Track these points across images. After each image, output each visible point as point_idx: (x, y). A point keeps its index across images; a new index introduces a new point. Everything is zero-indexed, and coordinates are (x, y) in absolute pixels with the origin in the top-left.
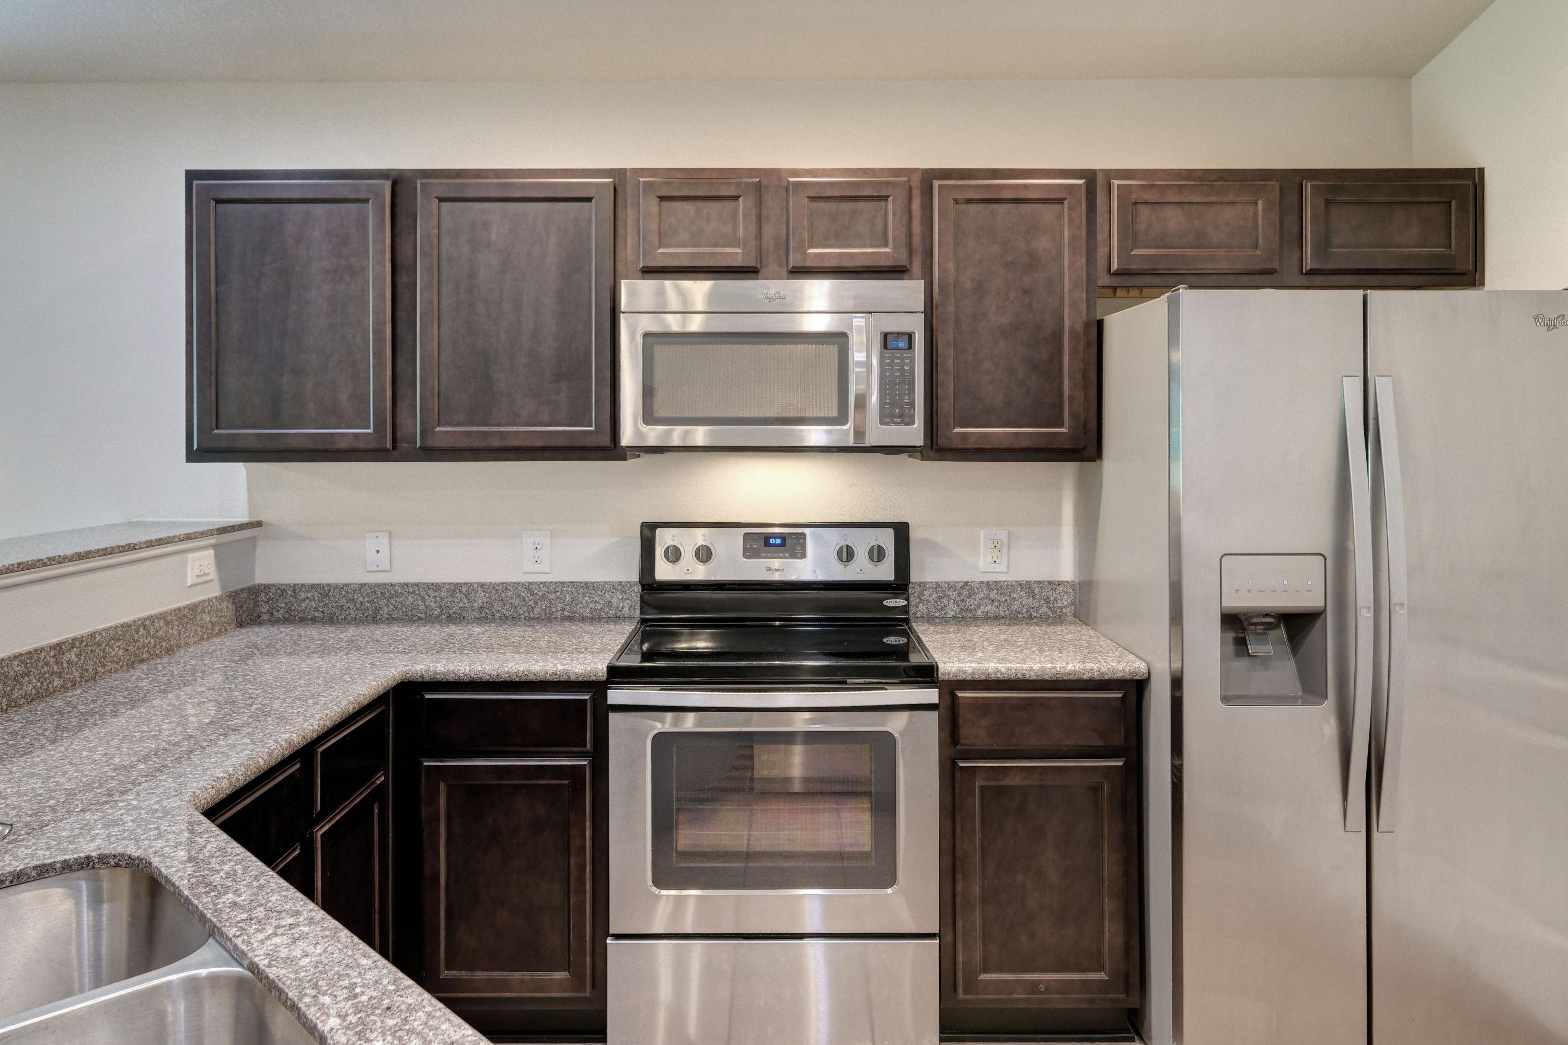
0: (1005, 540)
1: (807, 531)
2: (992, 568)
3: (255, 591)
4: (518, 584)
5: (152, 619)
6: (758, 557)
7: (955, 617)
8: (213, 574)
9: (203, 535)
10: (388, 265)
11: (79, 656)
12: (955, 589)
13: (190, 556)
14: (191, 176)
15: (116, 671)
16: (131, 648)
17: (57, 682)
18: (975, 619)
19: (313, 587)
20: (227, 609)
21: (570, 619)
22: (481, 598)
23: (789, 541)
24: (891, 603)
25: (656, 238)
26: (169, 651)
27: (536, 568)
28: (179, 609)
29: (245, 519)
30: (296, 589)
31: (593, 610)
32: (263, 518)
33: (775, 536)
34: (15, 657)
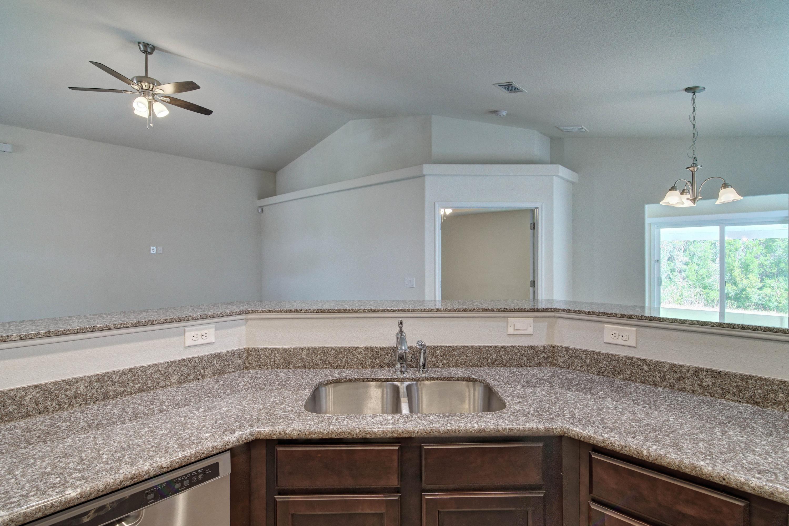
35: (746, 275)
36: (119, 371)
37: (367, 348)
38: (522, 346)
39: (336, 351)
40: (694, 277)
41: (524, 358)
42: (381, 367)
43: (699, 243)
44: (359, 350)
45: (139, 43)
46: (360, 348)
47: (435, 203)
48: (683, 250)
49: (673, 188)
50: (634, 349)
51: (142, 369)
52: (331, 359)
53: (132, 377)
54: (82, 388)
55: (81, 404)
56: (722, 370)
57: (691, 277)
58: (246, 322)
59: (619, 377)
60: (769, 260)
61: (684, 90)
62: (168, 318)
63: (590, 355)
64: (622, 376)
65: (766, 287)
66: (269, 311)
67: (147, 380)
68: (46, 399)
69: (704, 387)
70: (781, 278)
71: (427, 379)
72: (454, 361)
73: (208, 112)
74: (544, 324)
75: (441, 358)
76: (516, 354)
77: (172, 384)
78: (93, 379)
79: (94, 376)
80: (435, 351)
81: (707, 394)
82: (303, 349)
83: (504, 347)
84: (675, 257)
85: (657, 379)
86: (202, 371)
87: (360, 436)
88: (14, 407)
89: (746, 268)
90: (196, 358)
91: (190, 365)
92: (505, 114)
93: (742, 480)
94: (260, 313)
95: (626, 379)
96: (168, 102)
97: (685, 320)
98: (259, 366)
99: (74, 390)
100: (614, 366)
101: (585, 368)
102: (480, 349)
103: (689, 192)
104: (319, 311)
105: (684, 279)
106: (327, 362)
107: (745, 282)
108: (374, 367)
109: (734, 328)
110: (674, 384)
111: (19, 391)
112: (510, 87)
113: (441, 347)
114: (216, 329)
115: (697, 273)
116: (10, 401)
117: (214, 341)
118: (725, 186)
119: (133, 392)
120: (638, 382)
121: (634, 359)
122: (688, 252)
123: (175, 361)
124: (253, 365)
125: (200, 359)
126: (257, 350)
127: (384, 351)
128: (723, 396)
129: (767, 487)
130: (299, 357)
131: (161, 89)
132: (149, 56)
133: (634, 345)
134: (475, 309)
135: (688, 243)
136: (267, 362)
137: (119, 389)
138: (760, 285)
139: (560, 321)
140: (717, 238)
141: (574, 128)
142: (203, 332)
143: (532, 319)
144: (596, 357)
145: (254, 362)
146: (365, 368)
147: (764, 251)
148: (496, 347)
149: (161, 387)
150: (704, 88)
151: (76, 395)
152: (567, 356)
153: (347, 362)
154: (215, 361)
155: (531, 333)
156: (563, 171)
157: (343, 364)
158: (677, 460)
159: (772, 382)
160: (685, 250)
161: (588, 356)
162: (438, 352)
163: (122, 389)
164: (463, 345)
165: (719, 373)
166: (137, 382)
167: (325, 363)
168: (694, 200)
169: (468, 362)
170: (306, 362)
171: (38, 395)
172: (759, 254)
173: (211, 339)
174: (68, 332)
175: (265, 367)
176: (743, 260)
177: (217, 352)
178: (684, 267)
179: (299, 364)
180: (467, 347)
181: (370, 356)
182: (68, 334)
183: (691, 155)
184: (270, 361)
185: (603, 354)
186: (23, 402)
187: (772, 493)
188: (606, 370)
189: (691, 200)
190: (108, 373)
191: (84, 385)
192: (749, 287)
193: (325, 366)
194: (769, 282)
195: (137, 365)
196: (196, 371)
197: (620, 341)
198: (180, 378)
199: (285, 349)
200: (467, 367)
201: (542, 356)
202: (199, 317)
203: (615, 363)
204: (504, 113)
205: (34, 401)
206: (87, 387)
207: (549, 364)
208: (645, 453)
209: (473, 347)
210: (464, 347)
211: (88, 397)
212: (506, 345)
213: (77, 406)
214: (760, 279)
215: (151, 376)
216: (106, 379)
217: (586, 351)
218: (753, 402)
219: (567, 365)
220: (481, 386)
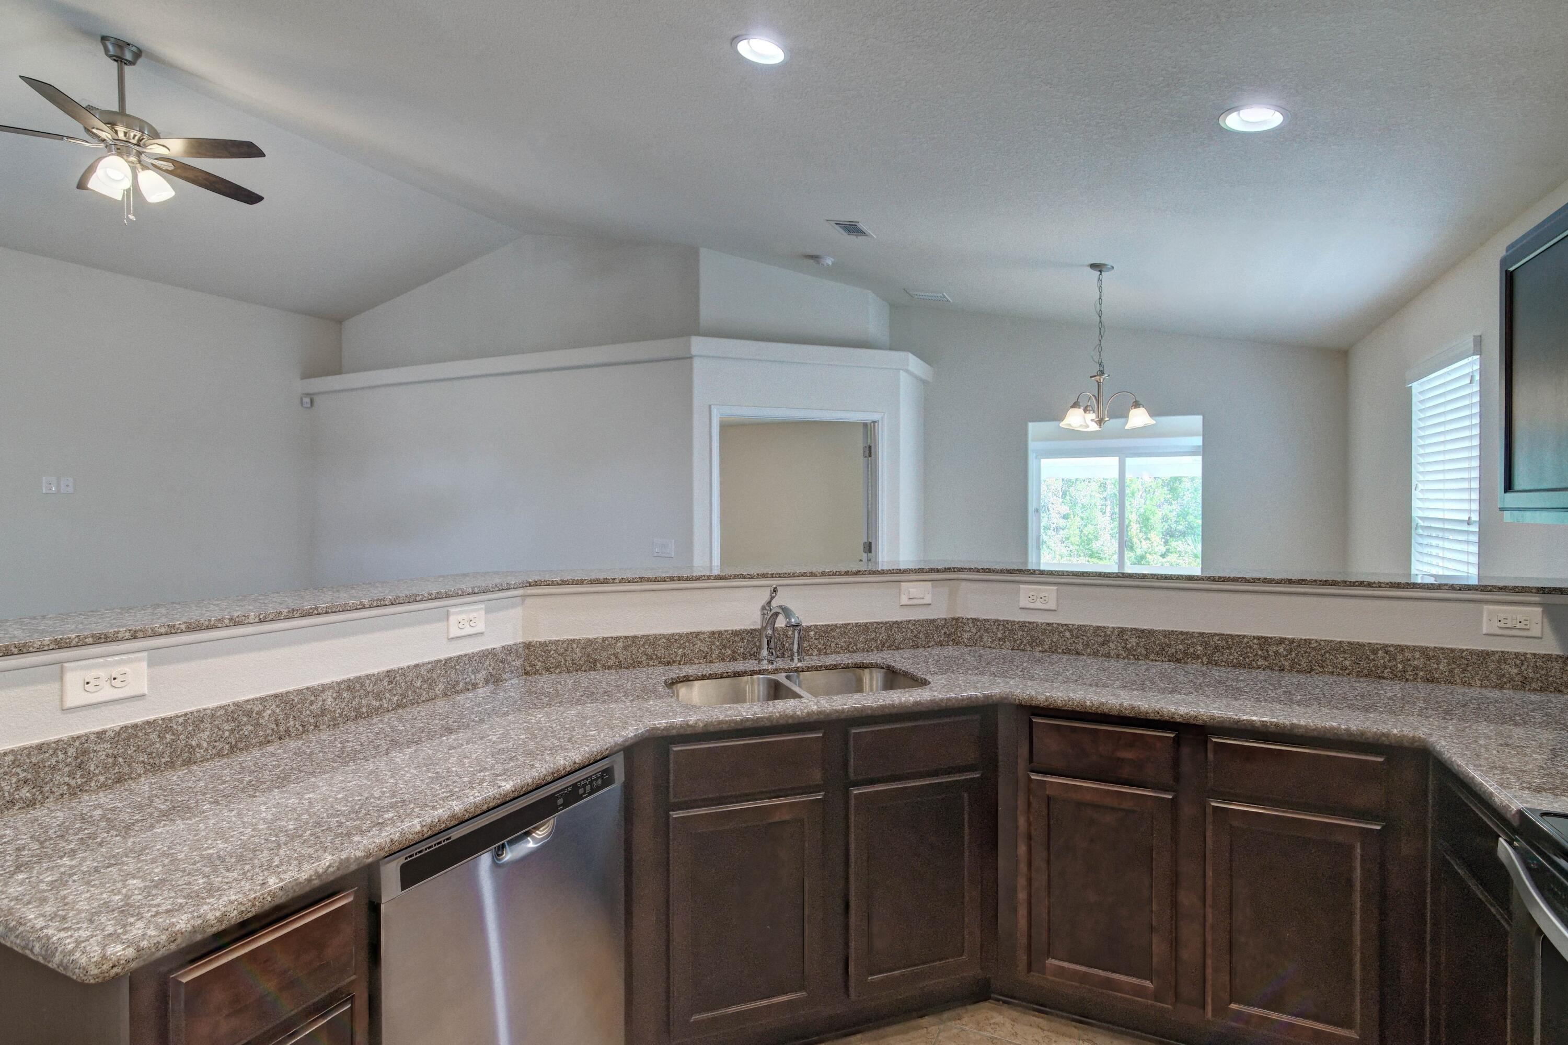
35: (1146, 533)
36: (373, 675)
37: (713, 633)
38: (919, 621)
39: (668, 639)
40: (1078, 538)
41: (921, 636)
42: (735, 660)
43: (1083, 483)
44: (701, 637)
45: (104, 39)
46: (703, 633)
47: (710, 407)
48: (1061, 494)
49: (1076, 405)
50: (1053, 613)
51: (400, 671)
52: (661, 652)
53: (389, 684)
54: (329, 702)
55: (329, 726)
56: (1146, 628)
57: (1072, 539)
58: (523, 601)
59: (1037, 649)
60: (1172, 511)
61: (1088, 266)
62: (434, 592)
63: (1003, 625)
64: (1040, 649)
65: (1171, 553)
66: (563, 581)
67: (407, 691)
68: (287, 717)
69: (1128, 650)
70: (1189, 539)
71: (809, 669)
72: (833, 645)
73: (251, 198)
74: (944, 589)
75: (816, 642)
76: (912, 631)
77: (436, 697)
78: (343, 686)
79: (344, 681)
80: (808, 632)
81: (1132, 657)
82: (617, 639)
83: (896, 622)
84: (1050, 505)
85: (1080, 647)
86: (473, 677)
87: (781, 722)
88: (250, 728)
89: (1145, 522)
90: (466, 655)
91: (458, 667)
92: (830, 263)
93: (1173, 710)
94: (549, 585)
95: (1046, 651)
96: (167, 171)
97: (1109, 573)
98: (548, 669)
99: (320, 703)
100: (1032, 637)
101: (996, 643)
102: (865, 628)
103: (1094, 412)
104: (642, 580)
105: (1063, 542)
106: (654, 657)
107: (1145, 545)
108: (723, 660)
109: (1157, 578)
110: (1098, 650)
111: (256, 702)
112: (852, 229)
113: (815, 626)
114: (488, 611)
115: (1081, 531)
116: (245, 719)
117: (484, 630)
118: (1137, 405)
119: (391, 708)
120: (1059, 653)
121: (1055, 626)
122: (1068, 497)
123: (440, 661)
124: (538, 667)
125: (470, 657)
126: (544, 645)
127: (738, 635)
128: (1147, 657)
129: (1192, 712)
130: (611, 651)
131: (164, 146)
132: (127, 69)
133: (1055, 608)
134: (860, 571)
135: (1069, 483)
136: (559, 662)
137: (374, 703)
138: (1163, 550)
139: (964, 584)
140: (1115, 474)
141: (931, 294)
142: (472, 616)
143: (930, 583)
144: (1010, 627)
145: (540, 663)
146: (711, 662)
147: (1168, 496)
148: (886, 623)
149: (423, 701)
150: (1113, 268)
151: (323, 712)
152: (974, 631)
153: (684, 655)
154: (488, 662)
155: (929, 602)
156: (914, 363)
157: (678, 659)
158: (1117, 705)
159: (1192, 635)
160: (1064, 494)
161: (1001, 627)
162: (812, 633)
163: (378, 704)
164: (844, 622)
165: (1143, 631)
166: (395, 692)
167: (651, 659)
168: (1100, 422)
169: (851, 646)
170: (621, 657)
171: (278, 710)
172: (1162, 500)
173: (480, 627)
174: (316, 612)
175: (558, 671)
176: (1142, 510)
177: (489, 647)
178: (1062, 523)
179: (611, 663)
180: (849, 624)
181: (718, 644)
182: (315, 614)
183: (1097, 358)
184: (566, 660)
185: (1018, 622)
186: (261, 721)
187: (1196, 717)
188: (1022, 643)
189: (1096, 422)
190: (360, 677)
191: (332, 696)
192: (1150, 554)
193: (651, 663)
194: (1173, 543)
195: (395, 666)
196: (465, 677)
197: (1038, 605)
198: (446, 687)
199: (589, 640)
200: (850, 652)
201: (943, 632)
202: (471, 591)
203: (1033, 633)
204: (829, 261)
205: (273, 719)
206: (335, 699)
207: (951, 643)
208: (1088, 703)
209: (857, 625)
210: (845, 624)
211: (337, 715)
212: (899, 619)
213: (324, 729)
214: (1163, 540)
215: (411, 684)
216: (358, 686)
217: (998, 620)
218: (1175, 659)
219: (974, 642)
220: (880, 672)
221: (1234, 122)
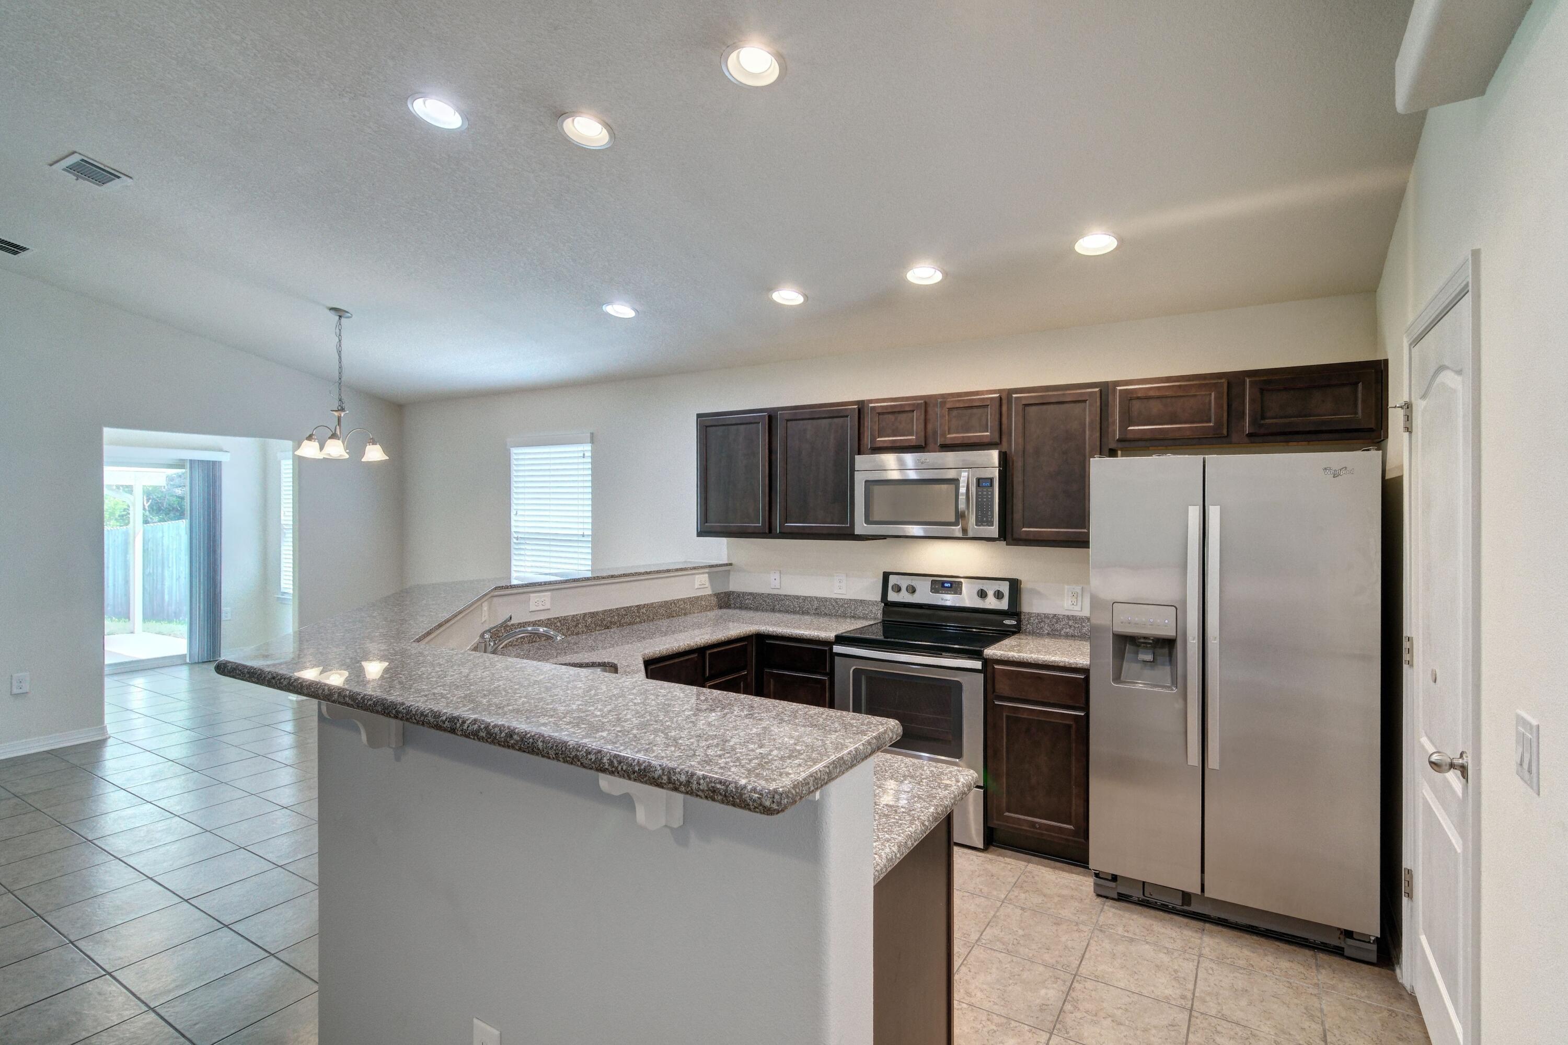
0: (1080, 592)
1: (962, 580)
2: (1071, 607)
3: (728, 594)
4: (831, 598)
5: (678, 600)
6: (938, 592)
7: (1048, 634)
8: (707, 584)
9: (702, 567)
10: (767, 451)
11: (647, 611)
12: (1048, 618)
13: (697, 576)
14: (699, 416)
15: (662, 619)
16: (668, 611)
17: (638, 620)
18: (1060, 636)
19: (751, 594)
20: (714, 601)
21: (853, 617)
22: (816, 604)
23: (954, 585)
24: (1007, 622)
25: (877, 433)
26: (685, 614)
27: (840, 591)
28: (690, 598)
29: (726, 562)
30: (744, 594)
31: (864, 614)
32: (733, 562)
33: (948, 582)
34: (622, 608)
221: (610, 309)
